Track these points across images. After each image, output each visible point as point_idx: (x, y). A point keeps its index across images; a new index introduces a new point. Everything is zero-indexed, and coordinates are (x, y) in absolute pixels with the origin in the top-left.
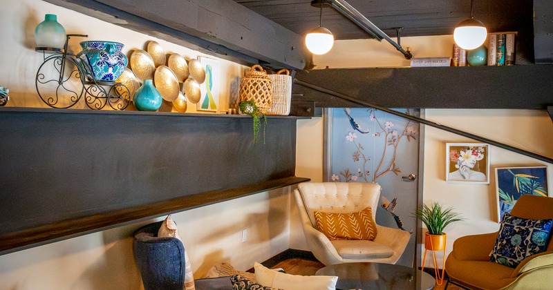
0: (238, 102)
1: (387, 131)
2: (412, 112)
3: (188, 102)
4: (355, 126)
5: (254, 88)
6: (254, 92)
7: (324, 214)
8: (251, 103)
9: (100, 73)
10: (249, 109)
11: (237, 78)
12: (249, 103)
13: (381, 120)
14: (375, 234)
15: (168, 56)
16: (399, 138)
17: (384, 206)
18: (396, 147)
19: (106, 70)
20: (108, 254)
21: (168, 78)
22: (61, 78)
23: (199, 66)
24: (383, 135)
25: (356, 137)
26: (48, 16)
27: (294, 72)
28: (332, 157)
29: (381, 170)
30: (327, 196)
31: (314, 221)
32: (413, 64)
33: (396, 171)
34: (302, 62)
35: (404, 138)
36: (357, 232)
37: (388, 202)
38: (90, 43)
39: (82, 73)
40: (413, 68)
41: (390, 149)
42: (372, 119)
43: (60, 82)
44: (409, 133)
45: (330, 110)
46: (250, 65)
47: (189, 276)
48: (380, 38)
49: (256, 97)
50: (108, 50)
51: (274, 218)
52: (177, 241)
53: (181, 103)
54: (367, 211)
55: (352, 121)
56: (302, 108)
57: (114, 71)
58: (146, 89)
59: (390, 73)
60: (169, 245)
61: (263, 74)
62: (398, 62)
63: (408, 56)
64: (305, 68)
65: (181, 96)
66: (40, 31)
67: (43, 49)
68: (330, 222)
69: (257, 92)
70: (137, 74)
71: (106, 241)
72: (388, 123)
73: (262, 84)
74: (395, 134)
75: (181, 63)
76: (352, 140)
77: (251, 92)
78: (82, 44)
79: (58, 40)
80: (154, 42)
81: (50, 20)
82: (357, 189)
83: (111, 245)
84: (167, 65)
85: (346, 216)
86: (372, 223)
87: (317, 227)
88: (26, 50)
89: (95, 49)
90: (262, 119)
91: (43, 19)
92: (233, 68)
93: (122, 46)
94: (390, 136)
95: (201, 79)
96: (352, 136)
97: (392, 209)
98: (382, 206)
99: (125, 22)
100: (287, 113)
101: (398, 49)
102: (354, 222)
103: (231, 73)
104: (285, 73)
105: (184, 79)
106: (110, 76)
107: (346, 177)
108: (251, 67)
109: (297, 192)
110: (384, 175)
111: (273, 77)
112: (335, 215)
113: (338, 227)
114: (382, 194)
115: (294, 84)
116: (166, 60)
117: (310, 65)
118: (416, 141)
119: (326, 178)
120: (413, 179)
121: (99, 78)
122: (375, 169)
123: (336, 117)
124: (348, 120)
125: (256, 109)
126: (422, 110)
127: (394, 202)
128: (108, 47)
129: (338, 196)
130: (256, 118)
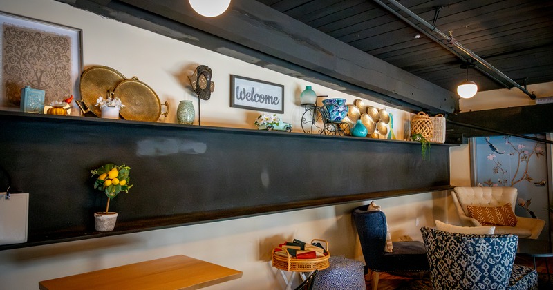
0: (410, 135)
1: (520, 151)
2: (539, 136)
3: (380, 135)
4: (494, 149)
5: (421, 126)
6: (421, 128)
7: (475, 208)
8: (420, 135)
9: (334, 116)
10: (418, 138)
11: (408, 121)
12: (418, 134)
13: (515, 144)
14: (516, 222)
15: (367, 108)
16: (530, 156)
17: (521, 204)
18: (527, 162)
19: (337, 114)
20: (338, 222)
21: (368, 120)
22: (314, 120)
23: (385, 113)
24: (517, 154)
25: (495, 156)
26: (307, 87)
27: (446, 115)
28: (477, 171)
29: (516, 179)
30: (475, 196)
31: (467, 213)
32: (537, 102)
33: (529, 179)
34: (452, 108)
35: (534, 156)
36: (501, 220)
37: (524, 202)
38: (328, 100)
39: (324, 117)
40: (538, 105)
41: (523, 164)
42: (507, 143)
43: (313, 123)
44: (537, 152)
45: (474, 139)
46: (416, 112)
47: (389, 236)
48: (510, 86)
49: (423, 131)
50: (338, 103)
51: (437, 212)
52: (382, 212)
53: (376, 135)
54: (508, 206)
55: (491, 146)
56: (454, 138)
57: (341, 115)
58: (358, 125)
59: (519, 111)
60: (377, 215)
61: (427, 116)
62: (526, 102)
63: (533, 97)
64: (455, 112)
65: (376, 131)
66: (303, 95)
67: (305, 105)
68: (480, 212)
69: (423, 128)
70: (351, 118)
71: (337, 214)
72: (520, 146)
73: (426, 123)
74: (526, 153)
75: (375, 112)
76: (492, 159)
77: (419, 128)
78: (323, 102)
79: (312, 100)
80: (359, 100)
81: (308, 88)
82: (499, 192)
83: (340, 217)
84: (367, 113)
85: (491, 209)
86: (512, 214)
87: (470, 215)
88: (295, 106)
89: (331, 104)
90: (427, 144)
91: (304, 89)
92: (405, 115)
93: (345, 101)
94: (522, 155)
95: (387, 121)
96: (492, 156)
97: (528, 206)
98: (519, 205)
99: (344, 89)
100: (443, 142)
101: (525, 92)
102: (498, 213)
103: (404, 118)
104: (441, 116)
105: (377, 120)
106: (339, 118)
107: (489, 184)
108: (417, 114)
109: (453, 193)
110: (519, 183)
111: (433, 118)
112: (483, 208)
113: (486, 217)
114: (519, 196)
115: (447, 123)
116: (366, 110)
117: (457, 110)
118: (544, 157)
119: (473, 184)
120: (544, 184)
121: (333, 119)
122: (511, 178)
123: (479, 144)
124: (488, 145)
125: (422, 138)
126: (547, 135)
127: (529, 201)
128: (338, 102)
129: (484, 196)
130: (423, 144)
